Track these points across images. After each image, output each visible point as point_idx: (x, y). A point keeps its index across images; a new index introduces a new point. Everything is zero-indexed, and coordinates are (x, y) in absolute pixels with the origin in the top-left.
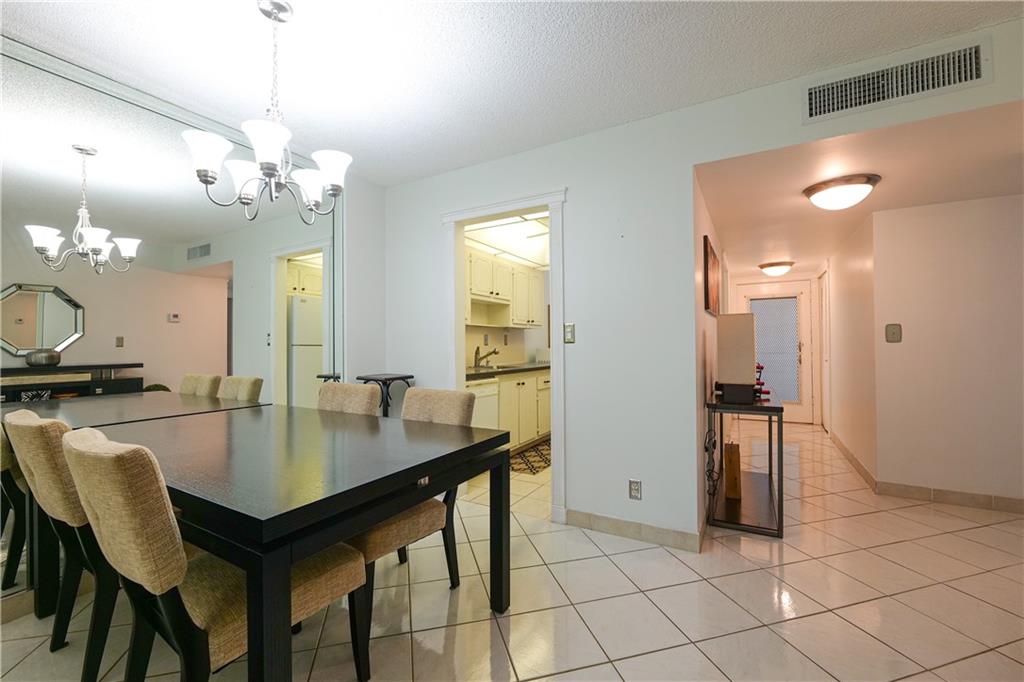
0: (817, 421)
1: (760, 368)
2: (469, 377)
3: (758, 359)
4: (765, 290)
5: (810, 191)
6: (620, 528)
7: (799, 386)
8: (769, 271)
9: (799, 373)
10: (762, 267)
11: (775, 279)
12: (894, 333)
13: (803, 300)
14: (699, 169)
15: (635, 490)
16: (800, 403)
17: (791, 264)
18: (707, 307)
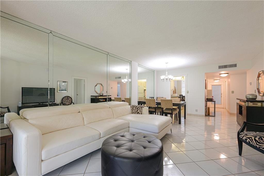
0: (224, 108)
1: (213, 97)
2: (171, 97)
3: (213, 96)
4: (215, 84)
5: (220, 74)
6: (195, 115)
7: (221, 101)
8: (215, 81)
9: (221, 99)
10: (214, 80)
11: (217, 82)
12: (233, 92)
13: (222, 86)
14: (205, 73)
15: (196, 111)
16: (221, 104)
17: (219, 80)
18: (206, 89)
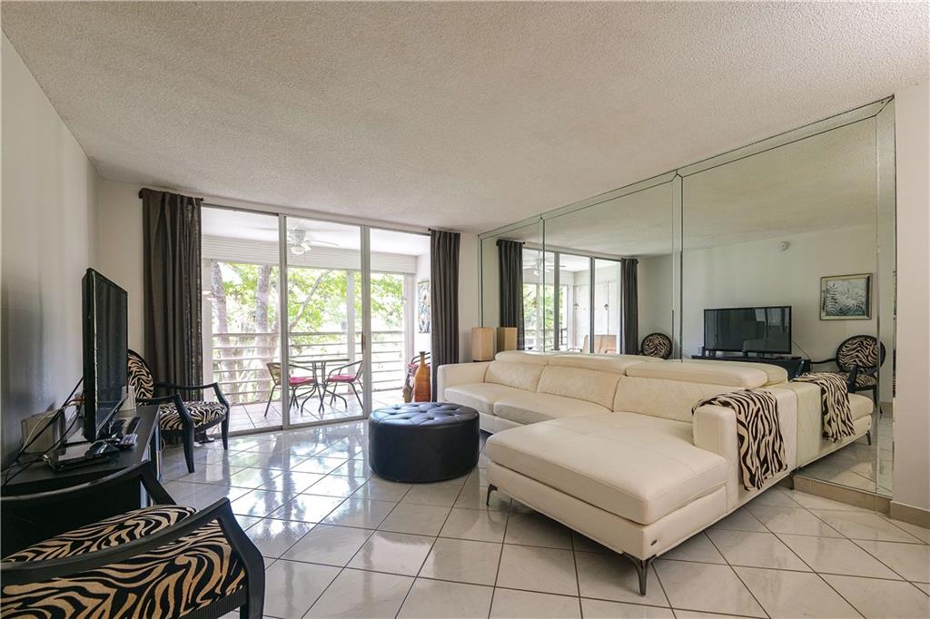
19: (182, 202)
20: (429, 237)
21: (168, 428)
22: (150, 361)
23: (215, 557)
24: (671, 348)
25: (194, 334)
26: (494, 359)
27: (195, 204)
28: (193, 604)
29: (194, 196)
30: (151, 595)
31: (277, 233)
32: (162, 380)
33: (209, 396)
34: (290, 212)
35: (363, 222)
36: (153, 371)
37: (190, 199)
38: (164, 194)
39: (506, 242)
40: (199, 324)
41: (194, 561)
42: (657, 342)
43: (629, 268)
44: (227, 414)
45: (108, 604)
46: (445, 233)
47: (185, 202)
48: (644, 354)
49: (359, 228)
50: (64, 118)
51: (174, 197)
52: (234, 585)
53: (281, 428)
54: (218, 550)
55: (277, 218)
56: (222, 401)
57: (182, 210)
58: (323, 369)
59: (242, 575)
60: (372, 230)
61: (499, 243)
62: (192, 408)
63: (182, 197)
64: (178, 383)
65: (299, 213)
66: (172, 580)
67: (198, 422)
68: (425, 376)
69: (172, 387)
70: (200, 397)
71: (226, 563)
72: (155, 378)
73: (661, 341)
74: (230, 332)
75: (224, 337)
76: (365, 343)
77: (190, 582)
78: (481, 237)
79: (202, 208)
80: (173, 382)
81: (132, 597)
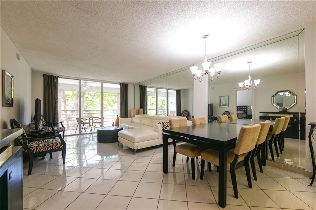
19: (53, 77)
20: (120, 85)
21: (49, 132)
22: (45, 117)
23: (59, 143)
24: (189, 115)
25: (56, 110)
26: (134, 117)
27: (57, 78)
28: (55, 148)
29: (57, 76)
30: (49, 145)
31: (78, 83)
32: (48, 121)
33: (60, 125)
34: (81, 79)
35: (102, 81)
36: (46, 119)
37: (56, 77)
38: (49, 75)
39: (142, 86)
40: (57, 107)
41: (55, 143)
42: (185, 113)
43: (178, 92)
44: (64, 129)
45: (43, 146)
46: (124, 84)
47: (54, 77)
48: (182, 116)
49: (100, 83)
50: (28, 63)
51: (51, 76)
52: (61, 147)
53: (79, 134)
54: (59, 142)
55: (78, 81)
56: (63, 126)
57: (53, 79)
58: (92, 120)
59: (63, 146)
60: (104, 83)
61: (140, 86)
62: (55, 128)
63: (54, 76)
64: (52, 122)
65: (84, 79)
66: (52, 144)
67: (57, 131)
68: (118, 121)
69: (50, 123)
70: (58, 126)
71: (60, 144)
72: (46, 121)
73: (186, 112)
74: (67, 110)
75: (66, 111)
76: (102, 113)
77: (55, 145)
78: (135, 85)
79: (59, 79)
80: (50, 122)
81: (46, 146)
